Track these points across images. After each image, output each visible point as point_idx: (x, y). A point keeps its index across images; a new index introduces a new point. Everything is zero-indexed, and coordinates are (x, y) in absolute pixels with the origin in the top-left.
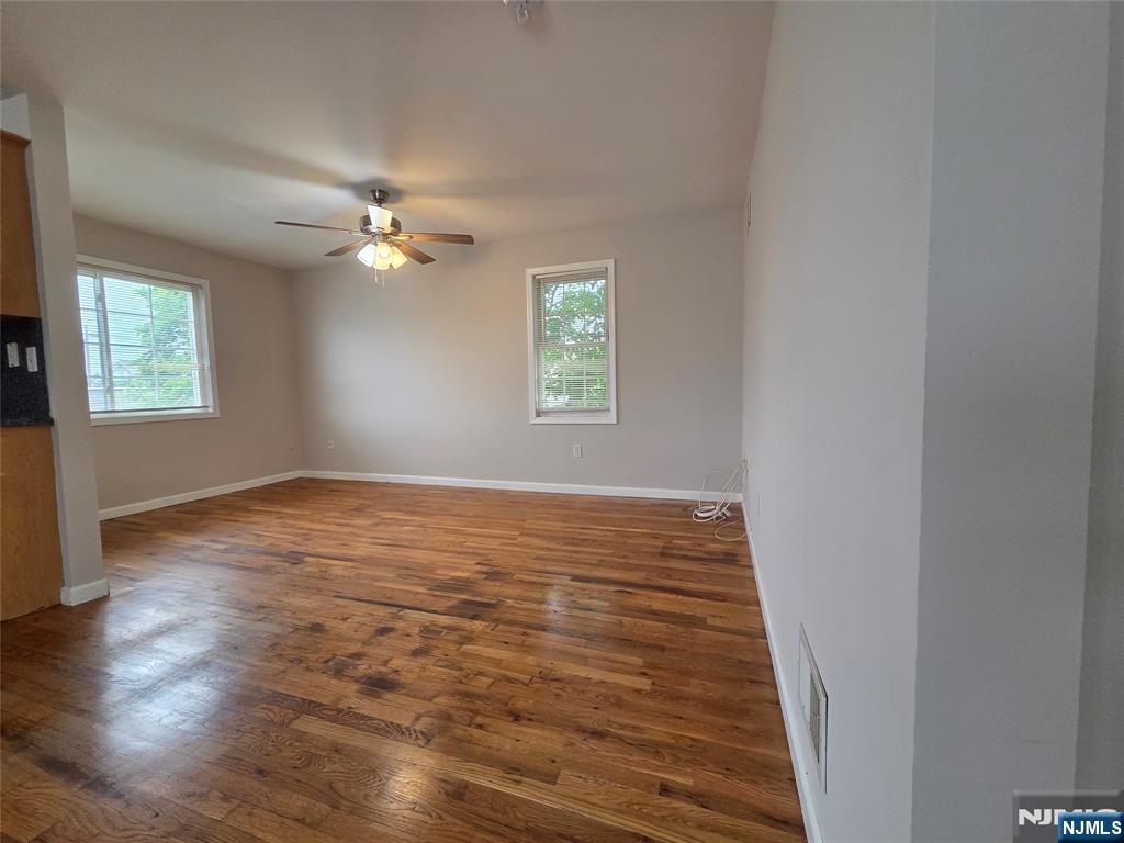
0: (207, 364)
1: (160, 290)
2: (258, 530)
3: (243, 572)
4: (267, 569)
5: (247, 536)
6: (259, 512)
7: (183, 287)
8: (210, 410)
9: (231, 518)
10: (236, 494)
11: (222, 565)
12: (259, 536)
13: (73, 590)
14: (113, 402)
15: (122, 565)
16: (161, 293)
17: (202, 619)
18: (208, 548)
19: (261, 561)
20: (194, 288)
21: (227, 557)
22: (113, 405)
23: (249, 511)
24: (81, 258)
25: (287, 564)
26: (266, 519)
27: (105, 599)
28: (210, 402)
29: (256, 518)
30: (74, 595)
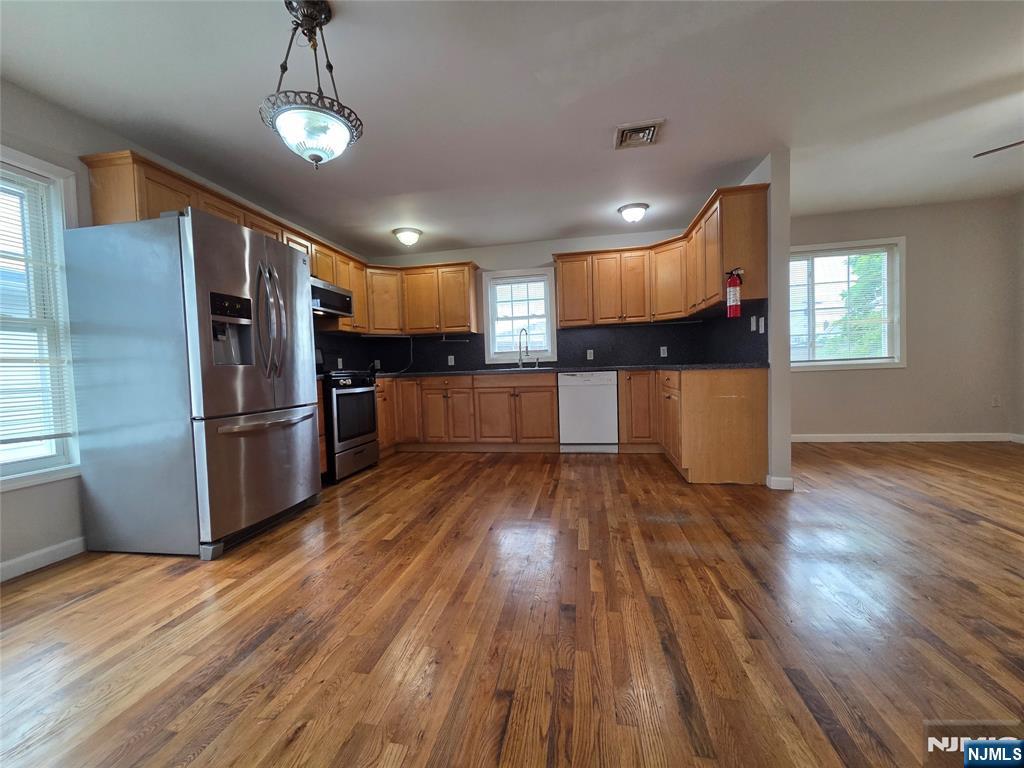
0: (897, 317)
1: (863, 257)
2: (932, 481)
3: (900, 510)
4: (928, 517)
5: (916, 482)
6: (937, 465)
7: (879, 249)
8: (896, 361)
9: (907, 464)
10: (918, 444)
11: (883, 498)
12: (931, 486)
13: (773, 478)
14: (814, 353)
15: (804, 474)
16: (863, 259)
17: (853, 530)
18: (875, 482)
19: (927, 508)
20: (890, 248)
21: (889, 494)
22: (814, 356)
23: (927, 462)
24: (793, 249)
25: (954, 520)
26: (944, 473)
27: (790, 491)
28: (897, 354)
29: (933, 470)
30: (775, 482)
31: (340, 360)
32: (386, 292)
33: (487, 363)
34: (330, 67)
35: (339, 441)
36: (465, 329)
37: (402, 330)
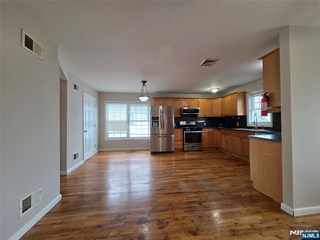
31: (221, 123)
32: (217, 105)
33: (247, 126)
34: (143, 90)
35: (186, 142)
36: (235, 115)
37: (222, 115)
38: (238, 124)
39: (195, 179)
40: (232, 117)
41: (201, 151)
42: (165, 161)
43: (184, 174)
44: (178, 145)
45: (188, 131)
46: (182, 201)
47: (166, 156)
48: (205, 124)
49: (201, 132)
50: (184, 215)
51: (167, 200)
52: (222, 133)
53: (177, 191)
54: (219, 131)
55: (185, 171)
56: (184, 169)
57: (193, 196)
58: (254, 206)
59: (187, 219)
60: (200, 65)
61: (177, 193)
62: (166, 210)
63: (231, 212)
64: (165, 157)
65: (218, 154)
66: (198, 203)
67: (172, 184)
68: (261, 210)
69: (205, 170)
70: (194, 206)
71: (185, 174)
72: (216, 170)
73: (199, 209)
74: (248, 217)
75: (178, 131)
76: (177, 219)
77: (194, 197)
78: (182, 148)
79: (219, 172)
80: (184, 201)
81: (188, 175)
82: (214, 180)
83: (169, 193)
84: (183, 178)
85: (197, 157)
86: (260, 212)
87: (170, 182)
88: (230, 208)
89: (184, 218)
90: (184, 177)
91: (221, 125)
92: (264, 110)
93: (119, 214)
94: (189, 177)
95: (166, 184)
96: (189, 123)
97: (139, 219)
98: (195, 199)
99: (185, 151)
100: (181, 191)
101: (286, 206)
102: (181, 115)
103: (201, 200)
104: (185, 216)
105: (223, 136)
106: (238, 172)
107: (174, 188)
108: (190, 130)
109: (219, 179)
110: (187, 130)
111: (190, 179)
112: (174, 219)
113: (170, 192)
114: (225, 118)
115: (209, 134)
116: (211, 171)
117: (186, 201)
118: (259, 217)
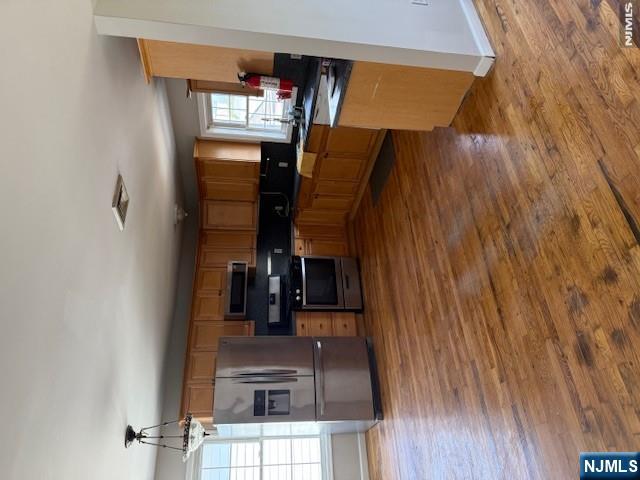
31: (277, 208)
35: (336, 303)
37: (253, 203)
38: (283, 165)
39: (446, 255)
40: (262, 179)
41: (358, 262)
42: (404, 357)
43: (435, 289)
44: (345, 326)
45: (301, 295)
46: (512, 271)
47: (385, 363)
48: (278, 251)
49: (303, 259)
50: (543, 254)
51: (517, 309)
52: (309, 205)
53: (489, 290)
54: (302, 210)
55: (426, 289)
56: (422, 294)
57: (493, 248)
58: (491, 121)
59: (551, 245)
60: (121, 228)
61: (494, 290)
62: (544, 304)
63: (512, 159)
64: (389, 361)
65: (366, 215)
66: (509, 232)
67: (471, 311)
68: (495, 107)
69: (418, 236)
70: (516, 240)
71: (435, 284)
72: (413, 212)
73: (522, 226)
74: (516, 128)
75: (303, 326)
76: (557, 269)
77: (495, 245)
78: (353, 314)
79: (419, 203)
80: (510, 264)
81: (438, 275)
82: (442, 209)
83: (499, 311)
84: (450, 286)
85: (379, 269)
86: (499, 110)
87: (466, 321)
88: (503, 164)
89: (550, 254)
90: (446, 286)
91: (279, 208)
92: (278, 85)
93: (585, 432)
94: (443, 271)
95: (475, 328)
96: (273, 295)
97: (580, 364)
98: (501, 240)
99: (363, 306)
100: (486, 283)
101: (478, 68)
102: (247, 318)
103: (499, 227)
104: (545, 252)
105: (315, 202)
106: (414, 161)
107: (482, 303)
108: (298, 291)
109: (439, 198)
110: (298, 298)
111: (449, 269)
112: (559, 274)
113: (495, 309)
114: (262, 197)
115: (308, 239)
116: (418, 220)
117: (508, 261)
118: (510, 111)
